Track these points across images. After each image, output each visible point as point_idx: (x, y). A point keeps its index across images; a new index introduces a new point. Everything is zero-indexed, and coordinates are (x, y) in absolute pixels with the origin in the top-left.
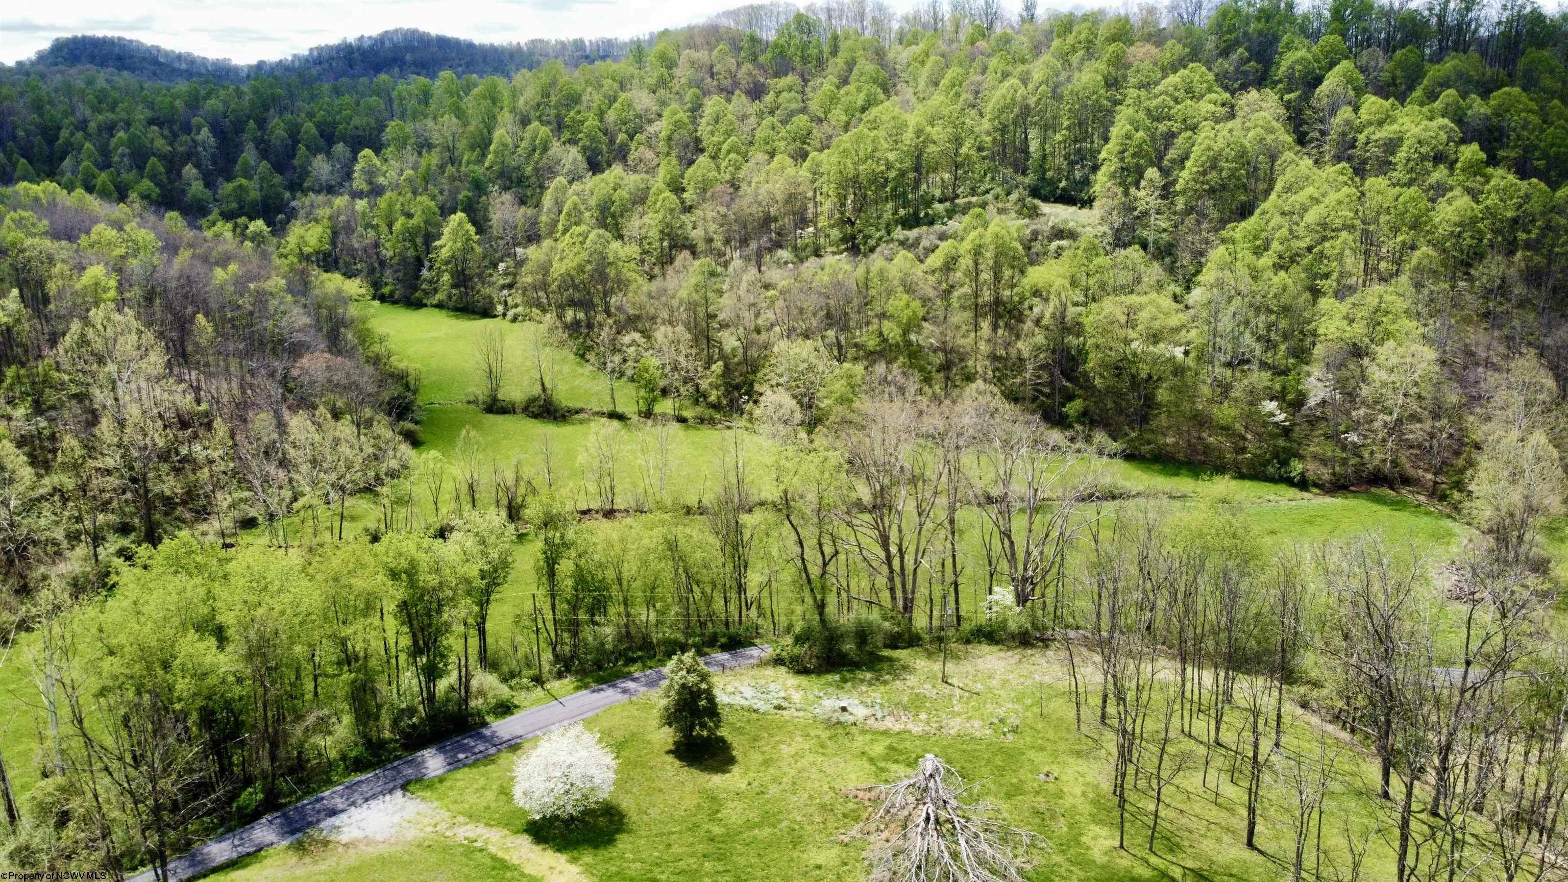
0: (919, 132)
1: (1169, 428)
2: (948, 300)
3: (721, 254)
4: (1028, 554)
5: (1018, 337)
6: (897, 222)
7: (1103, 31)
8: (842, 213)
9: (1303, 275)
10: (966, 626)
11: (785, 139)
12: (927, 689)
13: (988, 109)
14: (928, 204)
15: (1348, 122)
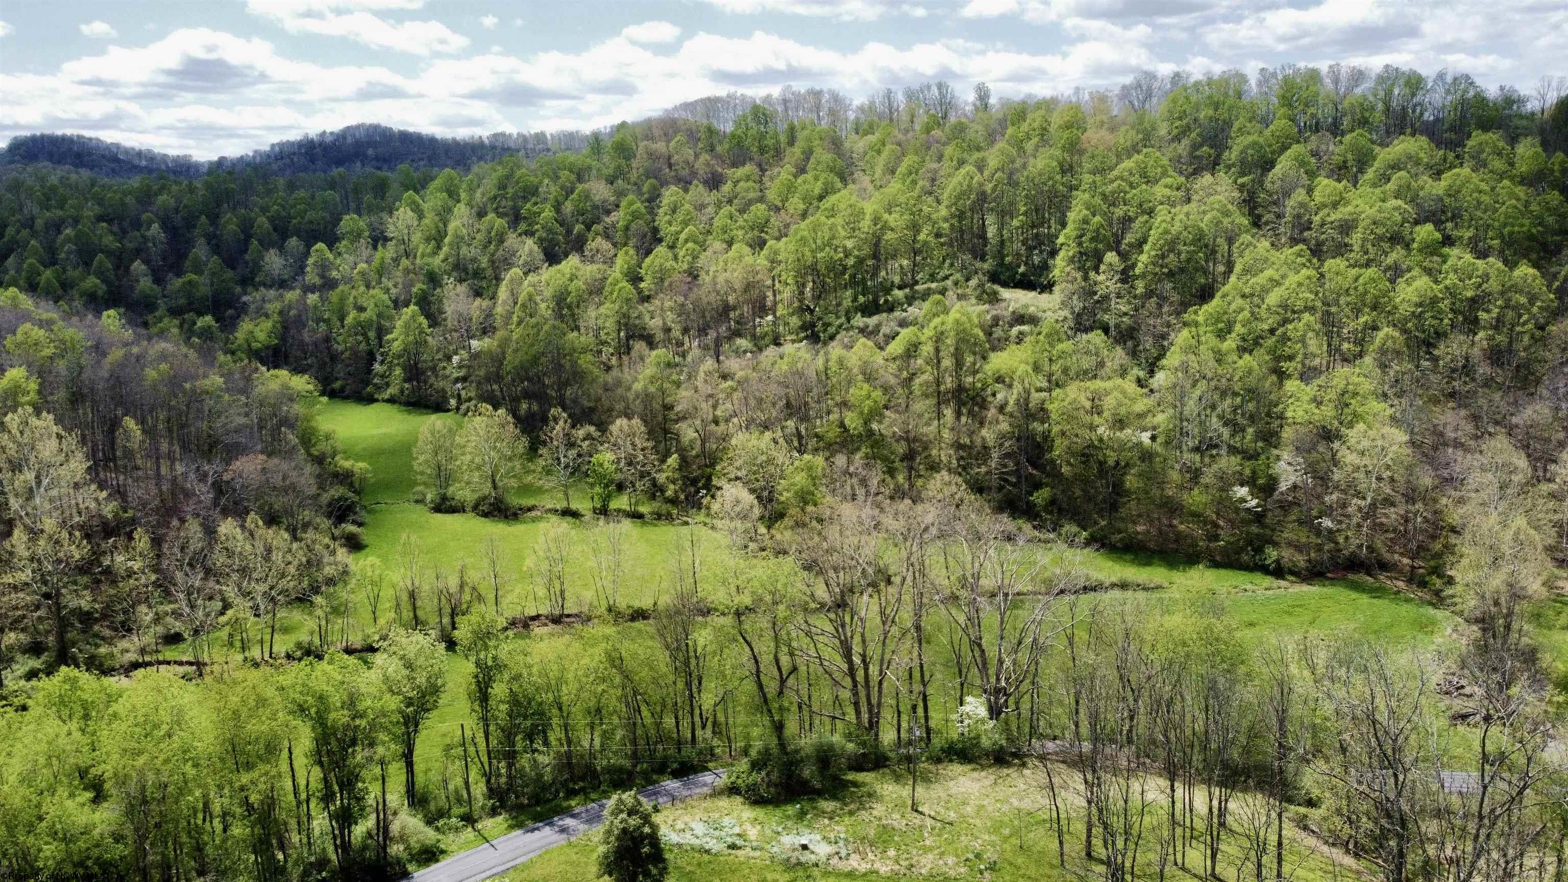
0: (876, 220)
1: (1140, 516)
2: (909, 388)
3: (680, 344)
4: (1001, 662)
5: (982, 424)
6: (857, 310)
7: (1056, 120)
8: (801, 301)
9: (1267, 358)
10: (937, 742)
11: (742, 228)
12: (896, 820)
13: (946, 195)
14: (888, 291)
15: (1302, 205)
